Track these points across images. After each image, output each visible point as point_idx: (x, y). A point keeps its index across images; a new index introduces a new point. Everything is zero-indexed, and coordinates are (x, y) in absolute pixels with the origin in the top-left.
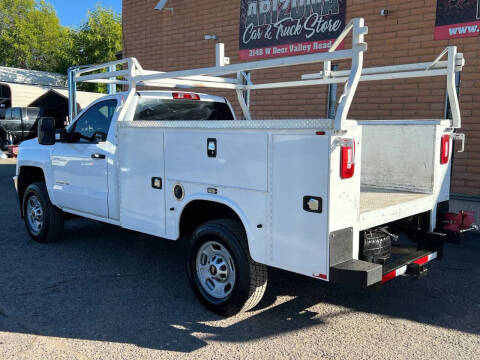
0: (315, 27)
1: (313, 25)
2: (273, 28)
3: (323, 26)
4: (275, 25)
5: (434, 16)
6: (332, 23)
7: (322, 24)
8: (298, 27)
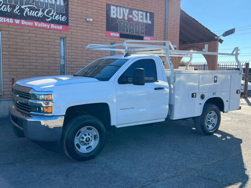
0: (52, 16)
1: (50, 14)
2: (20, 8)
3: (57, 17)
4: (23, 7)
5: (105, 27)
6: (62, 17)
7: (56, 15)
8: (40, 13)
